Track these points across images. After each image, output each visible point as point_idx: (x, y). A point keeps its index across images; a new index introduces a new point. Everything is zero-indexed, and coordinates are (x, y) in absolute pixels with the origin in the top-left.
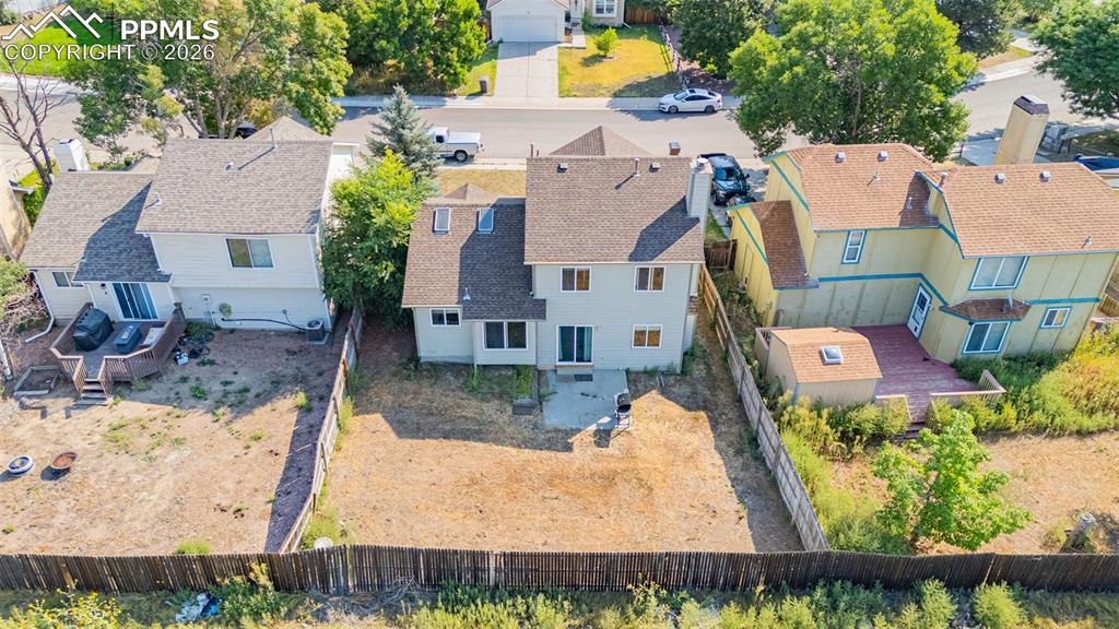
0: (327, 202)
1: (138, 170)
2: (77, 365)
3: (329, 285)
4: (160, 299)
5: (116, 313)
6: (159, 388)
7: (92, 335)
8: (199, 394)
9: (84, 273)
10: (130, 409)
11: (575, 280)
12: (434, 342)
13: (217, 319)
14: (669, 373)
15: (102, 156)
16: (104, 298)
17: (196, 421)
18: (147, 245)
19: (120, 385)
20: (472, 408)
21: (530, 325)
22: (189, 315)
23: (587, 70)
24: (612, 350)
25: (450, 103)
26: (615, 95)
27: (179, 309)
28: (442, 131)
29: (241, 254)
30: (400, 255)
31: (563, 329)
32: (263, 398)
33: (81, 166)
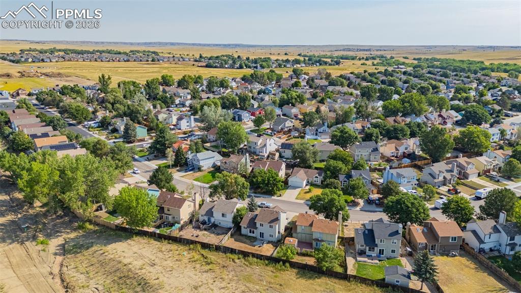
0: (235, 210)
1: (215, 203)
2: (201, 226)
3: (233, 222)
4: (212, 220)
5: (207, 221)
6: (210, 231)
7: (204, 223)
8: (214, 233)
9: (205, 215)
10: (206, 232)
11: (262, 225)
12: (244, 231)
13: (219, 224)
14: (274, 242)
15: (211, 200)
16: (206, 218)
17: (212, 235)
18: (213, 212)
19: (205, 230)
20: (245, 240)
21: (255, 230)
22: (215, 223)
23: (304, 194)
24: (266, 237)
25: (273, 197)
26: (307, 201)
27: (214, 222)
28: (265, 203)
29: (223, 215)
30: (242, 219)
31: (261, 233)
32: (221, 235)
33: (208, 201)
